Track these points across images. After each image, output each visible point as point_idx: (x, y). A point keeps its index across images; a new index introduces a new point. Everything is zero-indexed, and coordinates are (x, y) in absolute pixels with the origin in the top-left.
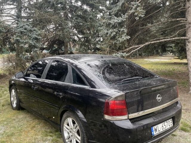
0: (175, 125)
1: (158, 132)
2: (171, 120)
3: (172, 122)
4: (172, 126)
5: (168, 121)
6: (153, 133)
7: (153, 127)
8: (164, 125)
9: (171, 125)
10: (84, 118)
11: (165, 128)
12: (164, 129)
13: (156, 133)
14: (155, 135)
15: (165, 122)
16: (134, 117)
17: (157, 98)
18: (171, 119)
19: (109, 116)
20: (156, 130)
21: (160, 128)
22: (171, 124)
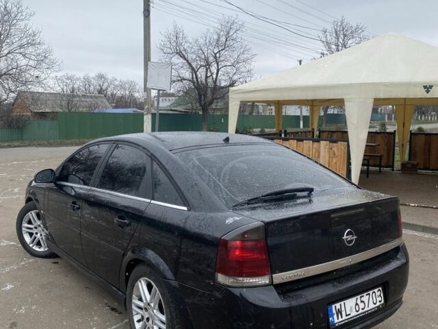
0: (389, 303)
1: (344, 317)
2: (379, 290)
3: (382, 295)
4: (382, 305)
5: (371, 292)
6: (331, 319)
7: (333, 306)
8: (362, 302)
9: (380, 302)
10: (174, 278)
11: (363, 309)
12: (361, 311)
13: (340, 319)
14: (337, 325)
15: (365, 294)
16: (286, 281)
17: (345, 237)
18: (380, 288)
19: (227, 278)
20: (339, 312)
21: (351, 308)
22: (379, 299)
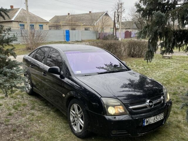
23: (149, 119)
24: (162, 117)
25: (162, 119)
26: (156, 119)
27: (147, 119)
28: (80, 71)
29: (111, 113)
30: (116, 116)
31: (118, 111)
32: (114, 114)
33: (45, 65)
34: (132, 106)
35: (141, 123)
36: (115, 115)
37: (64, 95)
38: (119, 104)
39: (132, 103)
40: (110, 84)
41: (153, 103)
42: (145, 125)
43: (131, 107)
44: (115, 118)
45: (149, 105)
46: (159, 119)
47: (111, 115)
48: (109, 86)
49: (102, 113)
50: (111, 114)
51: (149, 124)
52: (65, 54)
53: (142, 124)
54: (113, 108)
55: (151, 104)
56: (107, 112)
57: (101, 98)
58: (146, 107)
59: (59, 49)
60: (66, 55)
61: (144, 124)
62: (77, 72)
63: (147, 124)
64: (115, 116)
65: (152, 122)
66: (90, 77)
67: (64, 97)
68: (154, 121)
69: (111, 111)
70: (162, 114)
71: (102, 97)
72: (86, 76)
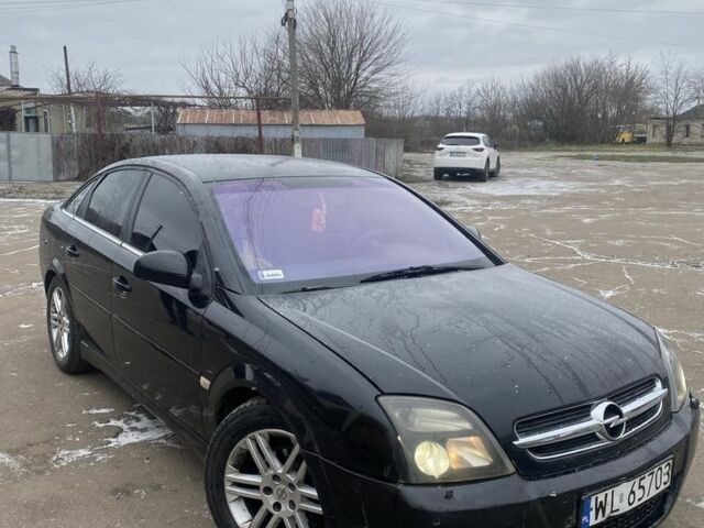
23: (609, 492)
24: (665, 478)
25: (663, 487)
26: (639, 493)
27: (601, 497)
28: (280, 272)
29: (429, 473)
30: (452, 488)
31: (461, 460)
32: (442, 477)
33: (124, 245)
34: (528, 433)
35: (572, 518)
36: (448, 482)
37: (205, 382)
38: (467, 426)
39: (528, 422)
40: (418, 326)
41: (621, 416)
42: (593, 522)
43: (522, 441)
44: (449, 496)
45: (607, 426)
46: (654, 492)
47: (430, 483)
48: (412, 337)
49: (386, 475)
50: (428, 477)
51: (609, 517)
52: (212, 193)
53: (578, 518)
54: (437, 448)
55: (614, 420)
56: (410, 469)
57: (381, 399)
58: (590, 437)
59: (188, 172)
60: (219, 197)
61: (585, 519)
62: (265, 273)
63: (601, 519)
64: (449, 489)
65: (623, 507)
66: (326, 295)
67: (207, 388)
68: (630, 504)
69: (431, 461)
70: (663, 466)
71: (383, 394)
72: (304, 290)
